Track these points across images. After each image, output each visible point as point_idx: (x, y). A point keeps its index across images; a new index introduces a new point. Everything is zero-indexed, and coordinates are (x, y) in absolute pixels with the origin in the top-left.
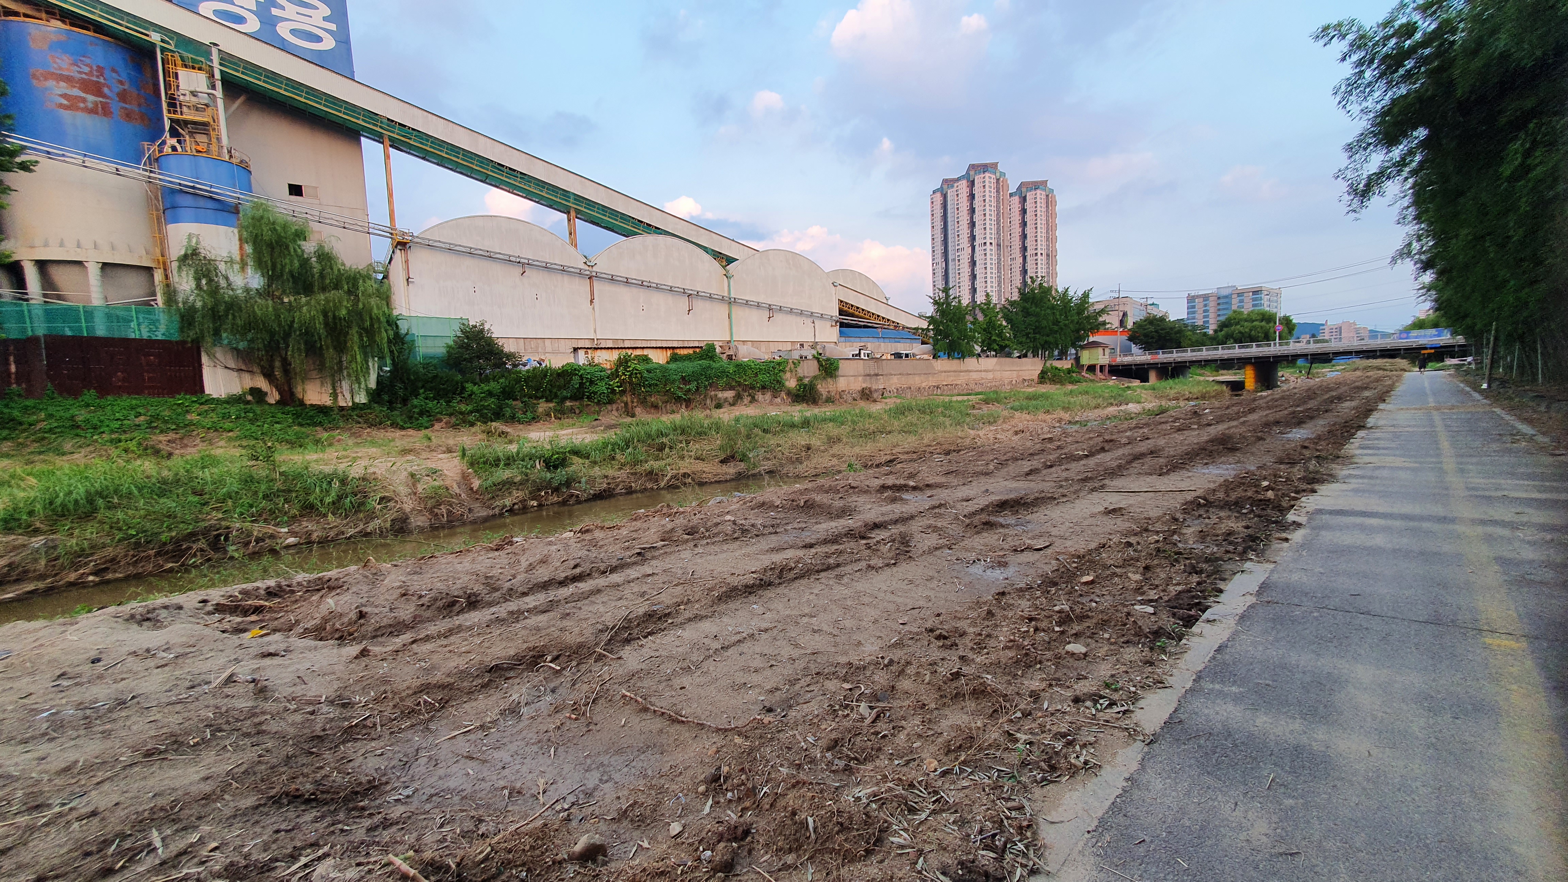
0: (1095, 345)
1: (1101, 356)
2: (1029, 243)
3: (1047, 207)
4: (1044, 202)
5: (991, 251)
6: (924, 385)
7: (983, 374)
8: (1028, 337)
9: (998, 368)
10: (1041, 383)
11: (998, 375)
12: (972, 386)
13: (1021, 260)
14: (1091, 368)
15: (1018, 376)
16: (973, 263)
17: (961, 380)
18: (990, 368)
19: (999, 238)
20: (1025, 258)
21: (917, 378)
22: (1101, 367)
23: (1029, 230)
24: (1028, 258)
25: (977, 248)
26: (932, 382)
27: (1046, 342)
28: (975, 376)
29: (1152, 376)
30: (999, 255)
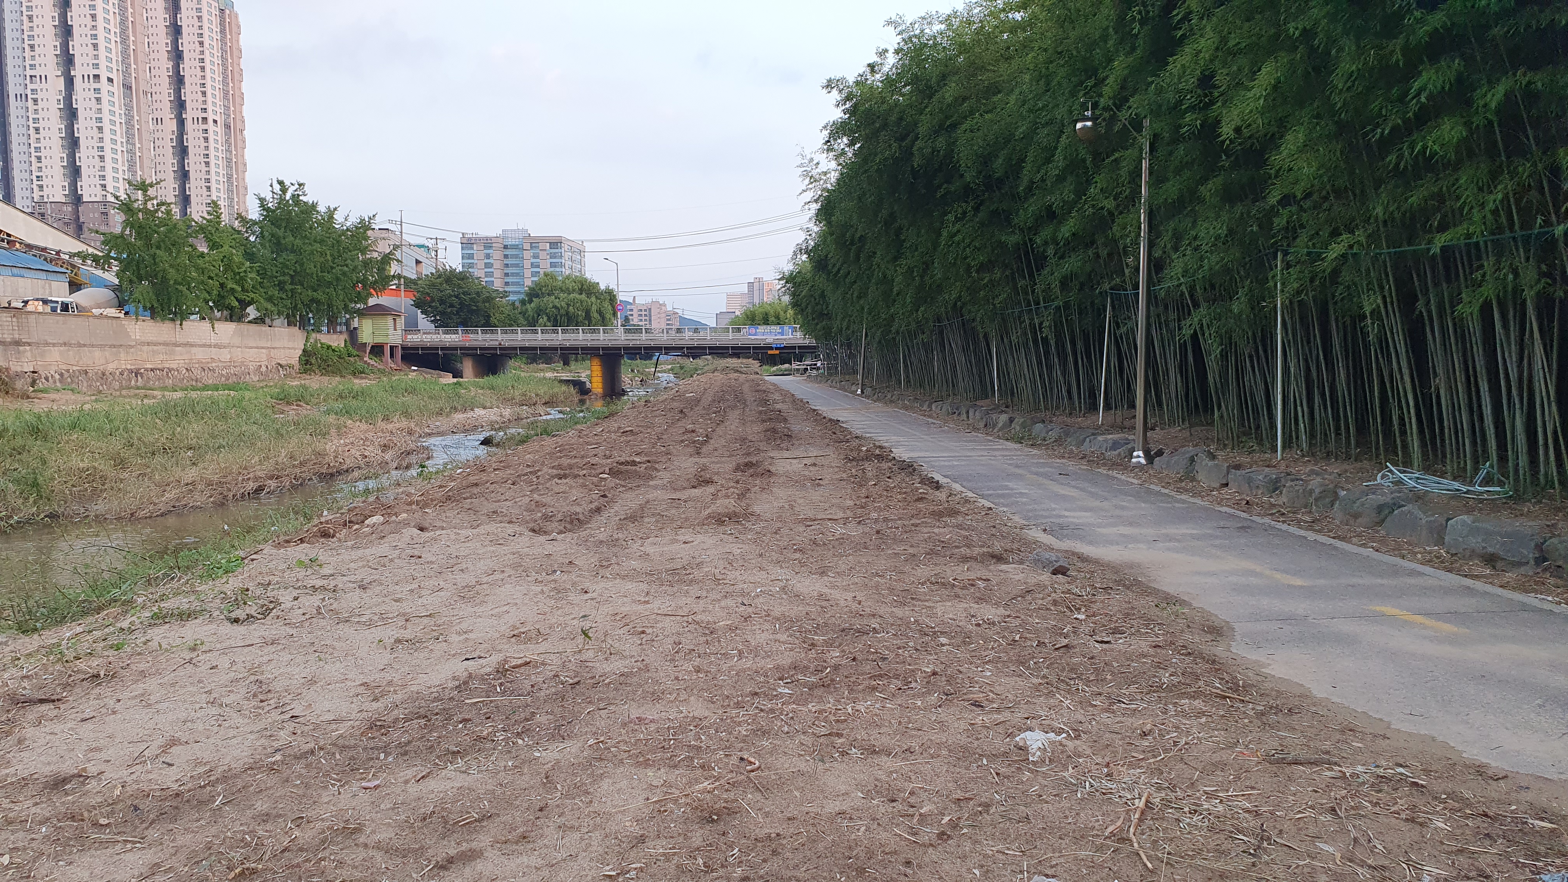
0: (380, 311)
1: (391, 331)
2: (190, 93)
3: (223, 31)
4: (216, 21)
5: (112, 95)
6: (111, 367)
7: (214, 353)
8: (282, 289)
9: (237, 341)
10: (306, 372)
11: (238, 354)
12: (197, 373)
13: (173, 125)
14: (377, 350)
15: (270, 358)
16: (70, 114)
17: (177, 360)
18: (225, 341)
19: (126, 73)
20: (181, 123)
21: (97, 353)
22: (392, 348)
23: (189, 68)
24: (189, 126)
25: (78, 82)
26: (124, 362)
27: (313, 300)
28: (200, 354)
29: (468, 367)
30: (129, 108)
